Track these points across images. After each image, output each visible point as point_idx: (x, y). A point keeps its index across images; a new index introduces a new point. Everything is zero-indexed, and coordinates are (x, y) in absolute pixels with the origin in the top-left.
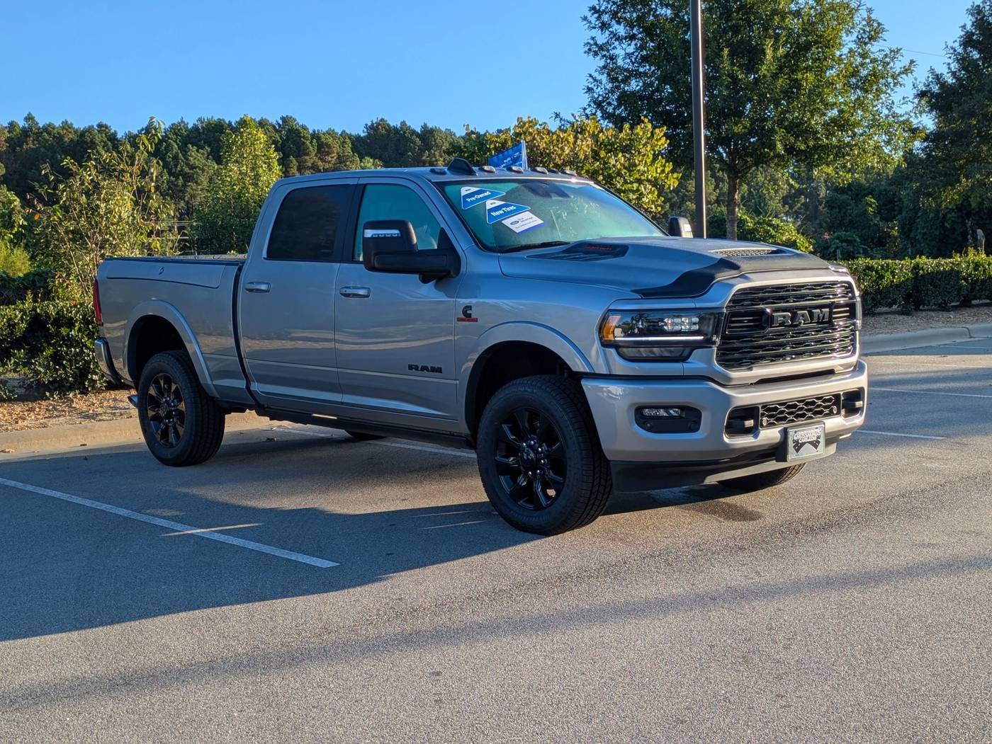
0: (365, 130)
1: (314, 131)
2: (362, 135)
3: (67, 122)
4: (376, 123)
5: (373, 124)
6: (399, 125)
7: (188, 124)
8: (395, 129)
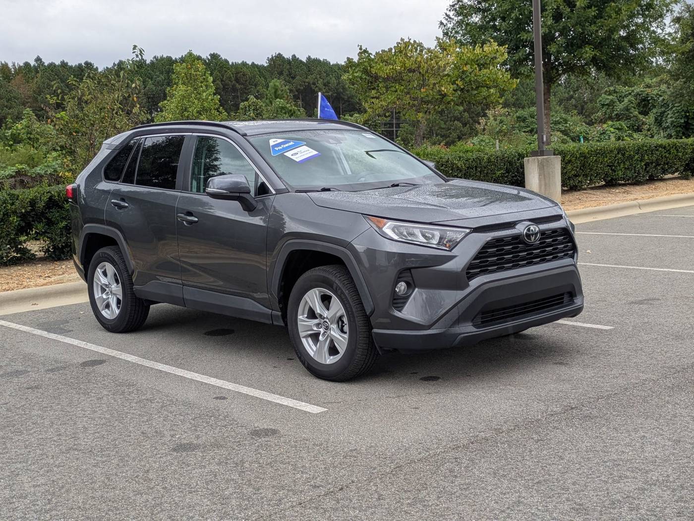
0: (268, 62)
1: (233, 63)
2: (266, 65)
3: (64, 61)
4: (275, 56)
5: (272, 57)
6: (291, 57)
7: (146, 61)
8: (288, 60)
